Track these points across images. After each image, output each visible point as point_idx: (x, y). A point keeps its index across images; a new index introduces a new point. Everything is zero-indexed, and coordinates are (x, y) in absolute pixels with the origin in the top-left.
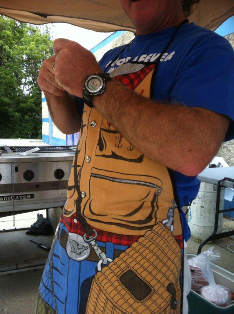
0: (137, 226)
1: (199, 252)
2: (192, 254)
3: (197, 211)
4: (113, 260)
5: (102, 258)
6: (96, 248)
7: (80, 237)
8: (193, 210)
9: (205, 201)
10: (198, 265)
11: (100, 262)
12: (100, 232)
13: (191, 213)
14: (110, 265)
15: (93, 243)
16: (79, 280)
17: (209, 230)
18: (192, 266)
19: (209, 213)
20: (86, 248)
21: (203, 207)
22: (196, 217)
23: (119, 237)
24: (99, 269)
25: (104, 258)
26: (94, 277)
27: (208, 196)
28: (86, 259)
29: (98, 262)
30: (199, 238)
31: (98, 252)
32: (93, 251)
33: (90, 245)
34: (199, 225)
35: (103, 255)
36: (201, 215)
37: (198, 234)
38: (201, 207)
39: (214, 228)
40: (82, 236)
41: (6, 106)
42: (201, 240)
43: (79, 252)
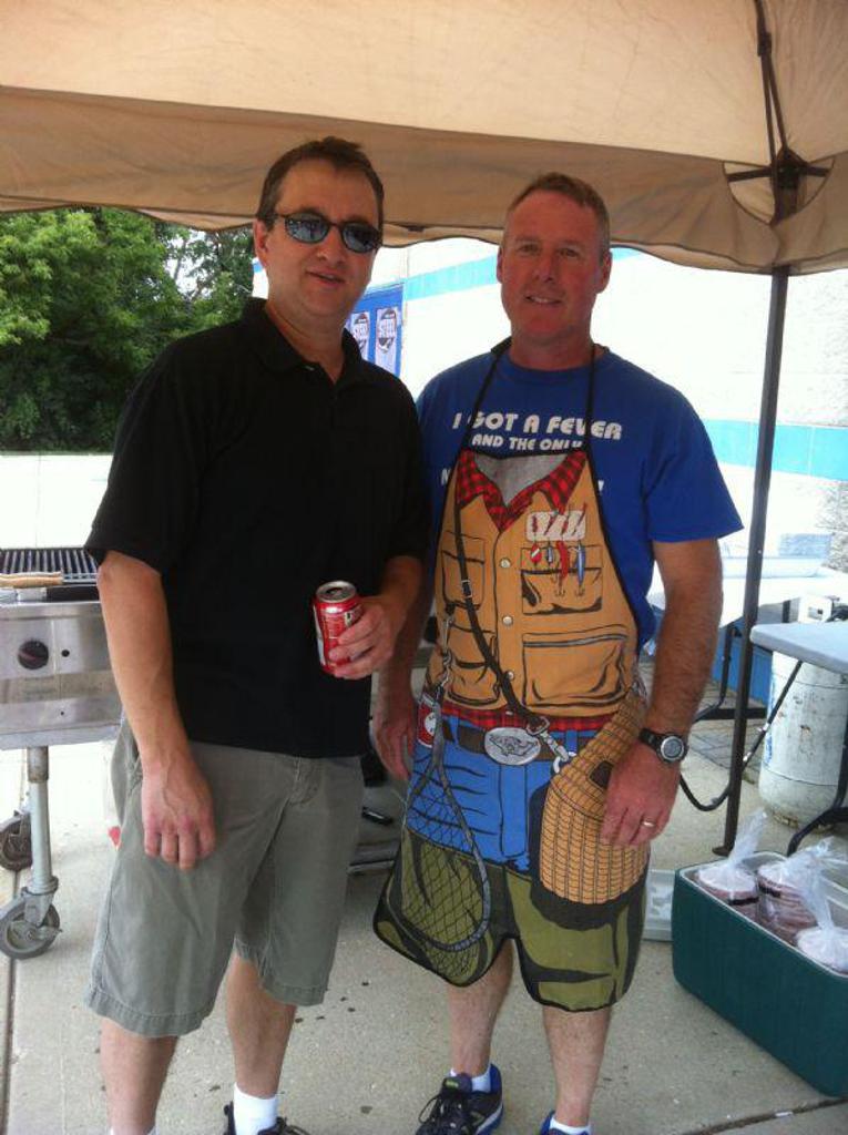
0: (605, 701)
1: (792, 849)
2: (775, 854)
3: (789, 736)
4: (578, 752)
5: (559, 754)
6: (549, 741)
7: (520, 730)
8: (778, 734)
9: (815, 712)
10: (788, 879)
11: (558, 759)
12: (553, 719)
13: (770, 742)
14: (575, 760)
15: (545, 735)
16: (526, 793)
17: (821, 795)
18: (775, 881)
19: (825, 746)
20: (533, 745)
21: (808, 729)
22: (787, 755)
23: (584, 719)
24: (557, 769)
25: (564, 753)
26: (549, 783)
27: (823, 699)
28: (535, 760)
29: (553, 760)
30: (790, 814)
31: (553, 746)
32: (545, 746)
33: (540, 738)
34: (791, 777)
35: (562, 750)
36: (802, 751)
37: (789, 803)
38: (802, 727)
39: (835, 790)
40: (524, 728)
41: (123, 338)
42: (795, 822)
43: (521, 751)
